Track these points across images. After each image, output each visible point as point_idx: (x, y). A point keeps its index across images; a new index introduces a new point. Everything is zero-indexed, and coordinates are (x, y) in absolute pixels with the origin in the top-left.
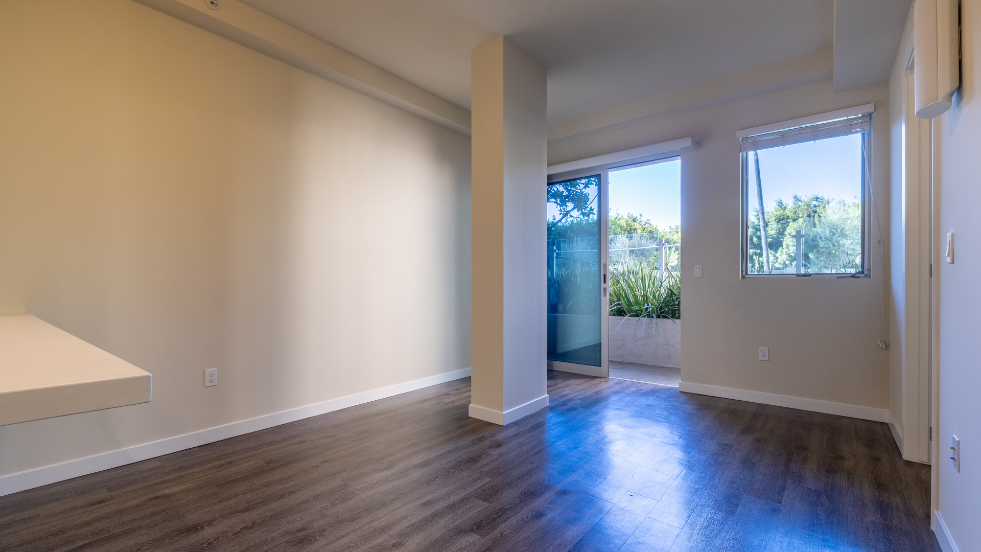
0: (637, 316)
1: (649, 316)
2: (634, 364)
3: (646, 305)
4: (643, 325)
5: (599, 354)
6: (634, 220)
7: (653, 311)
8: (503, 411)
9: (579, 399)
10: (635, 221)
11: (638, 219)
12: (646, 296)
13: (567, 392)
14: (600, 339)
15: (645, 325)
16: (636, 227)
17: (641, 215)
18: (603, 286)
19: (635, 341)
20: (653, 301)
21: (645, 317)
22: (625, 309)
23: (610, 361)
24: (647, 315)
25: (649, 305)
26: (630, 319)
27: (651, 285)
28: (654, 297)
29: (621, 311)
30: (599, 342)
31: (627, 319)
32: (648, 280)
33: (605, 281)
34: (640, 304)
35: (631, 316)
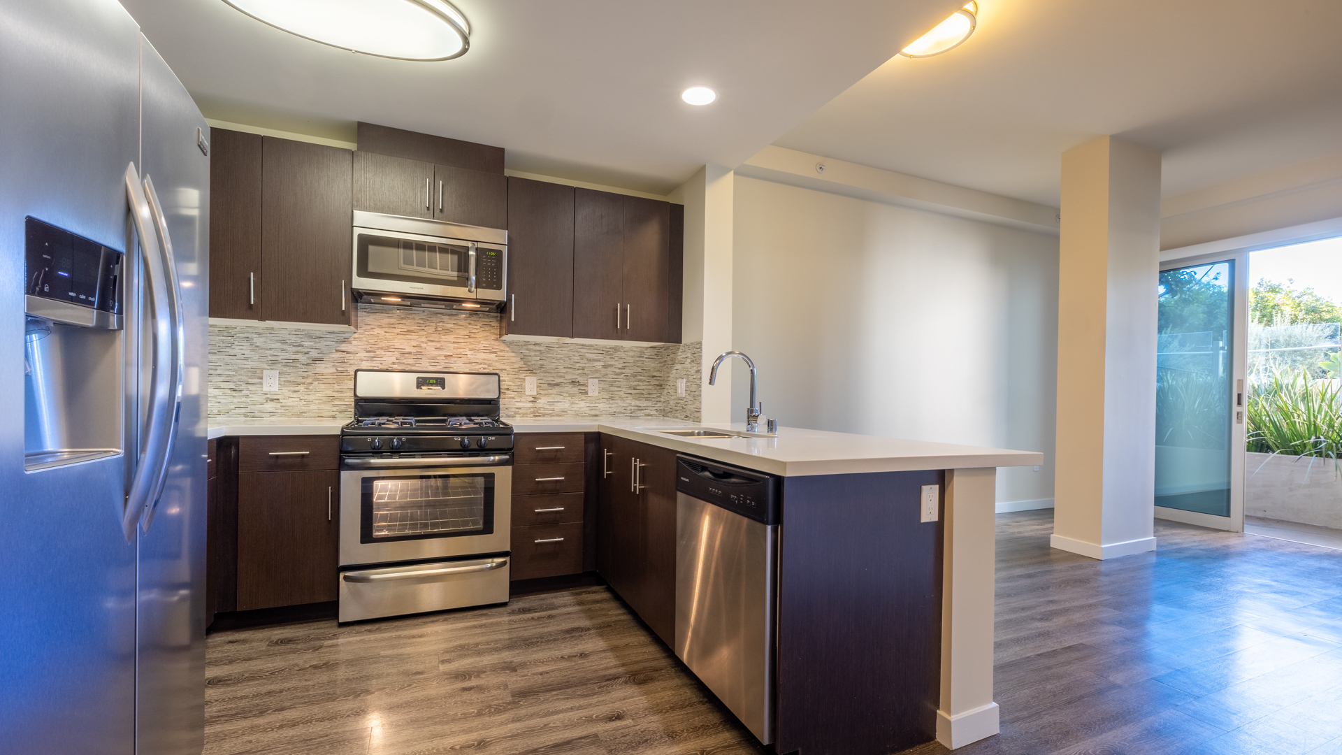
0: (1296, 453)
1: (1319, 454)
2: (1288, 522)
3: (1313, 437)
4: (1307, 467)
5: (1225, 504)
6: (1274, 290)
7: (1329, 447)
8: (1100, 544)
9: (1200, 550)
10: (1277, 292)
11: (1284, 288)
12: (1315, 425)
13: (1178, 541)
14: (1229, 483)
15: (1312, 467)
16: (1279, 302)
17: (1291, 280)
18: (1236, 408)
19: (1291, 490)
20: (1328, 432)
21: (1311, 455)
22: (1271, 443)
23: (1246, 516)
24: (1316, 453)
25: (1319, 438)
26: (1281, 457)
27: (1325, 407)
28: (1331, 426)
29: (1262, 444)
30: (1225, 488)
31: (1274, 457)
32: (1319, 401)
33: (1239, 403)
34: (1302, 437)
35: (1281, 453)
